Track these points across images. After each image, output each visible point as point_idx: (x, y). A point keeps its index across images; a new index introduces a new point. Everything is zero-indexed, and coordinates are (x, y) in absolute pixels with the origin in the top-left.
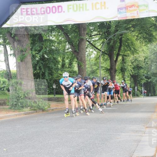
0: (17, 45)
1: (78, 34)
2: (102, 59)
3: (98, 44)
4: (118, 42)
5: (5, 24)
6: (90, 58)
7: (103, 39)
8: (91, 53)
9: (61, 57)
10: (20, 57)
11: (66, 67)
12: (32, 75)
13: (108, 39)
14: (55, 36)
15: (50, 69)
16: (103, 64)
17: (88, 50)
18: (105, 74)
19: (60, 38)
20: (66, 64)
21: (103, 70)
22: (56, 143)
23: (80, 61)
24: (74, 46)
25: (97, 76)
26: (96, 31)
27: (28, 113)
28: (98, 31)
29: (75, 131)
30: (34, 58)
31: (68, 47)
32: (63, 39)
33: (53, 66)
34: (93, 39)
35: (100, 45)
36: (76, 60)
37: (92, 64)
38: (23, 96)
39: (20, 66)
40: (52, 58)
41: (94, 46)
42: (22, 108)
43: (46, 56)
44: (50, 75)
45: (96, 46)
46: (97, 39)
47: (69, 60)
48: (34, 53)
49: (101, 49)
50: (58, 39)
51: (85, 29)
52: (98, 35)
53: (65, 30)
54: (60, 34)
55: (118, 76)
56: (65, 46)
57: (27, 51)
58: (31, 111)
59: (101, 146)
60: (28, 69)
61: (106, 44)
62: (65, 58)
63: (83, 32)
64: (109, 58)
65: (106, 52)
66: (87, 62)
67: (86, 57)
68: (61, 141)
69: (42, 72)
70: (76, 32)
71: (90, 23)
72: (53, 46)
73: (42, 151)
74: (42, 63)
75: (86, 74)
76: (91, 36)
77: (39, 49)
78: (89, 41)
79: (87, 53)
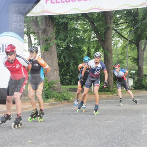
0: (42, 34)
1: (104, 23)
2: (129, 48)
3: (125, 33)
4: (146, 31)
5: (29, 13)
6: (116, 47)
7: (130, 28)
8: (117, 42)
9: (86, 46)
10: (44, 47)
11: (92, 57)
12: (57, 65)
13: (135, 28)
14: (80, 24)
15: (75, 58)
16: (130, 54)
17: (114, 39)
18: (132, 64)
19: (86, 27)
20: (92, 54)
21: (130, 60)
22: (83, 135)
23: (106, 50)
24: (100, 35)
25: (124, 66)
26: (122, 19)
27: (53, 104)
28: (125, 19)
29: (101, 123)
30: (58, 47)
31: (94, 36)
32: (88, 27)
33: (78, 55)
34: (120, 28)
35: (126, 34)
36: (102, 49)
37: (119, 54)
38: (47, 86)
39: (44, 56)
40: (77, 47)
41: (120, 35)
42: (46, 99)
43: (71, 46)
44: (75, 65)
45: (123, 34)
46: (124, 27)
47: (95, 49)
48: (59, 42)
49: (128, 38)
50: (83, 28)
51: (111, 17)
52: (124, 23)
53: (90, 18)
54: (85, 22)
55: (146, 66)
56: (90, 35)
57: (52, 40)
58: (56, 102)
59: (130, 138)
60: (53, 59)
61: (134, 33)
62: (90, 47)
63: (109, 21)
64: (136, 48)
65: (133, 41)
66: (113, 51)
67: (113, 47)
68: (88, 133)
69: (67, 62)
70: (102, 20)
71: (117, 11)
72: (78, 35)
73: (69, 142)
74: (66, 53)
75: (113, 64)
76: (117, 24)
77: (63, 38)
78: (115, 30)
79: (113, 42)
